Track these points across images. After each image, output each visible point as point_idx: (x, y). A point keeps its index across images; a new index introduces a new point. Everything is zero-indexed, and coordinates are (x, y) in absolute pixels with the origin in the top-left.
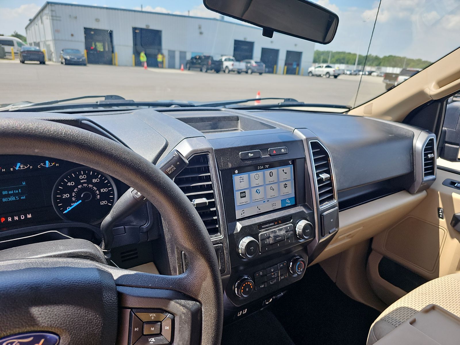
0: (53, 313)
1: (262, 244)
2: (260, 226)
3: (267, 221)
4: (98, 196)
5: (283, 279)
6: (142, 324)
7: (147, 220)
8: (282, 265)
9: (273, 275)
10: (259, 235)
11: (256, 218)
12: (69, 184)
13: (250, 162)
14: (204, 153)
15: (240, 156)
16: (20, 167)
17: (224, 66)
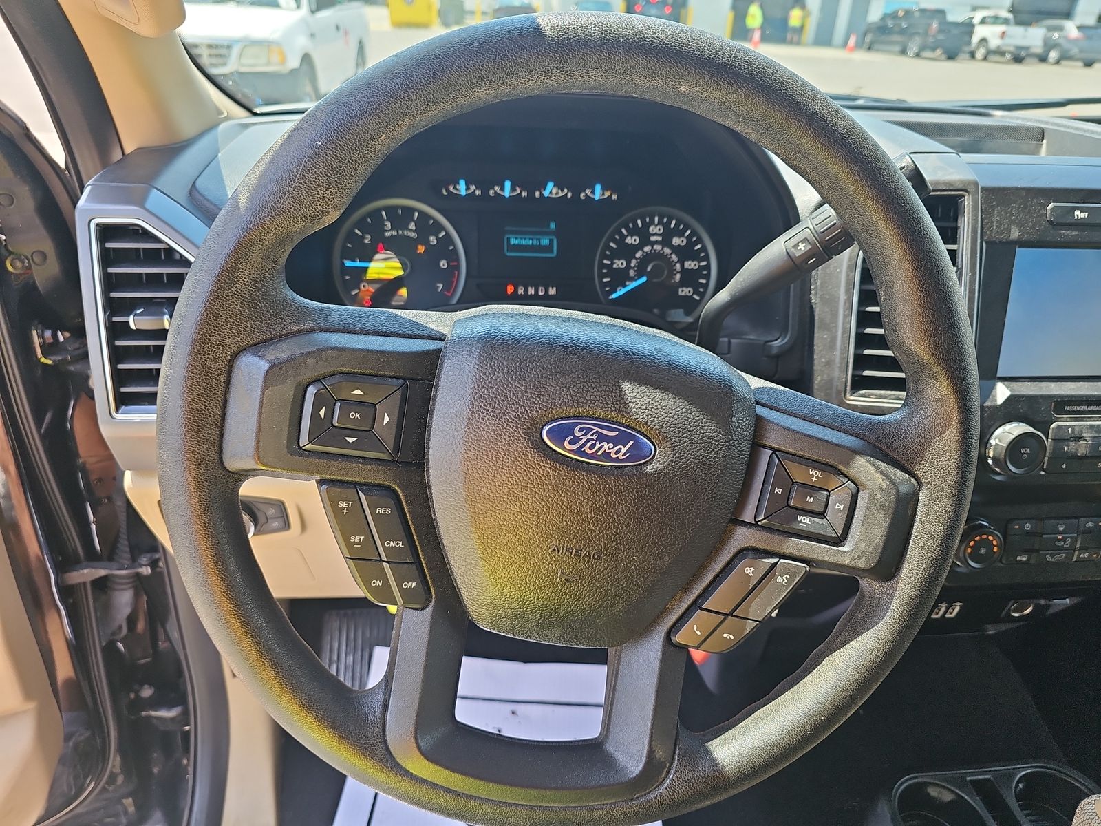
0: (653, 402)
1: (1054, 451)
2: (1061, 404)
3: (1082, 396)
4: (678, 276)
5: (1084, 560)
6: (789, 484)
7: (784, 331)
8: (1090, 524)
9: (1059, 540)
10: (1052, 426)
11: (1052, 385)
12: (629, 240)
13: (1074, 233)
14: (953, 193)
15: (1049, 212)
16: (551, 192)
17: (975, 39)
